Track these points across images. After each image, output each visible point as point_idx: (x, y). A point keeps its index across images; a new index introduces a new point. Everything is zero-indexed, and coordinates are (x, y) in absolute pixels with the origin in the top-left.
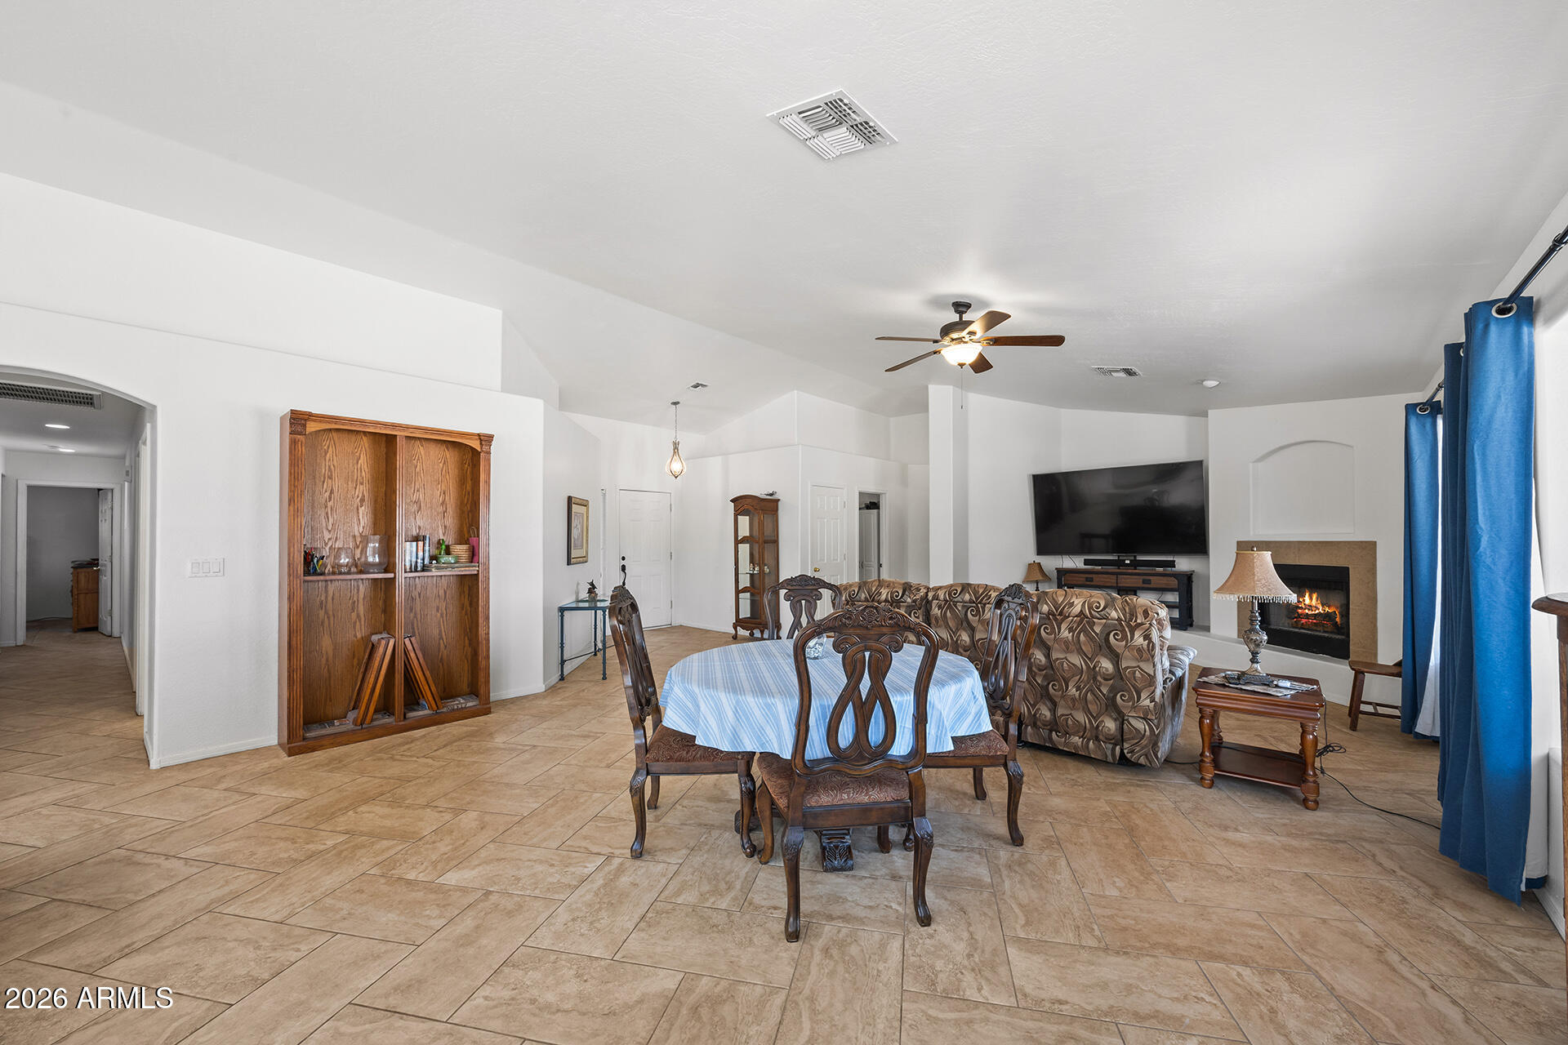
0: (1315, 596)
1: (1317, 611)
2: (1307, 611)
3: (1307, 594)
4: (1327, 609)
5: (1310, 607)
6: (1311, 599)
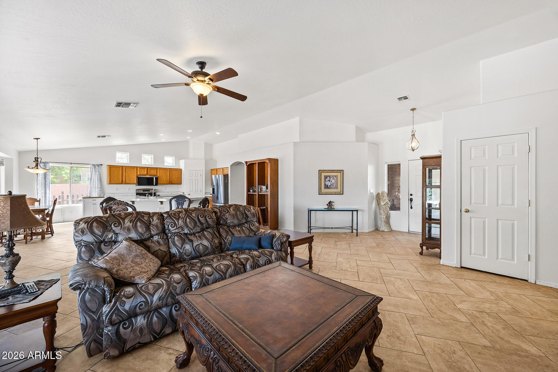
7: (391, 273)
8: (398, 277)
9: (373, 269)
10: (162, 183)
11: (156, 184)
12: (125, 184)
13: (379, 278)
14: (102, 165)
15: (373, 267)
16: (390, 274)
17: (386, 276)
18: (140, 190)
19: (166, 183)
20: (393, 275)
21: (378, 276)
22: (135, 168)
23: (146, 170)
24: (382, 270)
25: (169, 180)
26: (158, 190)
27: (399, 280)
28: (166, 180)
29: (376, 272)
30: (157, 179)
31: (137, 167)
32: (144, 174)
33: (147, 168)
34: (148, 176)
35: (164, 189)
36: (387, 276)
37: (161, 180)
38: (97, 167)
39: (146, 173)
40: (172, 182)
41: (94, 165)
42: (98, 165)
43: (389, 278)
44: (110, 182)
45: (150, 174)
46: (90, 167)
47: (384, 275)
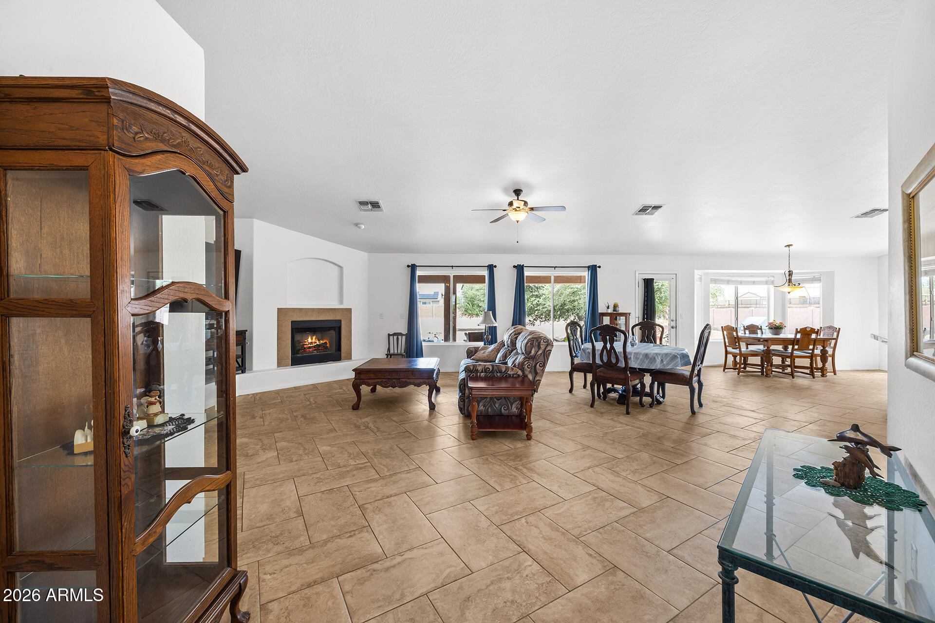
0: (314, 338)
1: (316, 344)
2: (309, 345)
3: (310, 338)
4: (322, 342)
5: (311, 343)
6: (312, 339)
7: (355, 472)
8: (344, 469)
9: (389, 470)
13: (373, 457)
15: (391, 476)
16: (357, 469)
17: (362, 464)
20: (351, 470)
21: (375, 460)
24: (373, 474)
27: (342, 464)
29: (382, 467)
36: (361, 466)
43: (358, 462)
47: (366, 465)
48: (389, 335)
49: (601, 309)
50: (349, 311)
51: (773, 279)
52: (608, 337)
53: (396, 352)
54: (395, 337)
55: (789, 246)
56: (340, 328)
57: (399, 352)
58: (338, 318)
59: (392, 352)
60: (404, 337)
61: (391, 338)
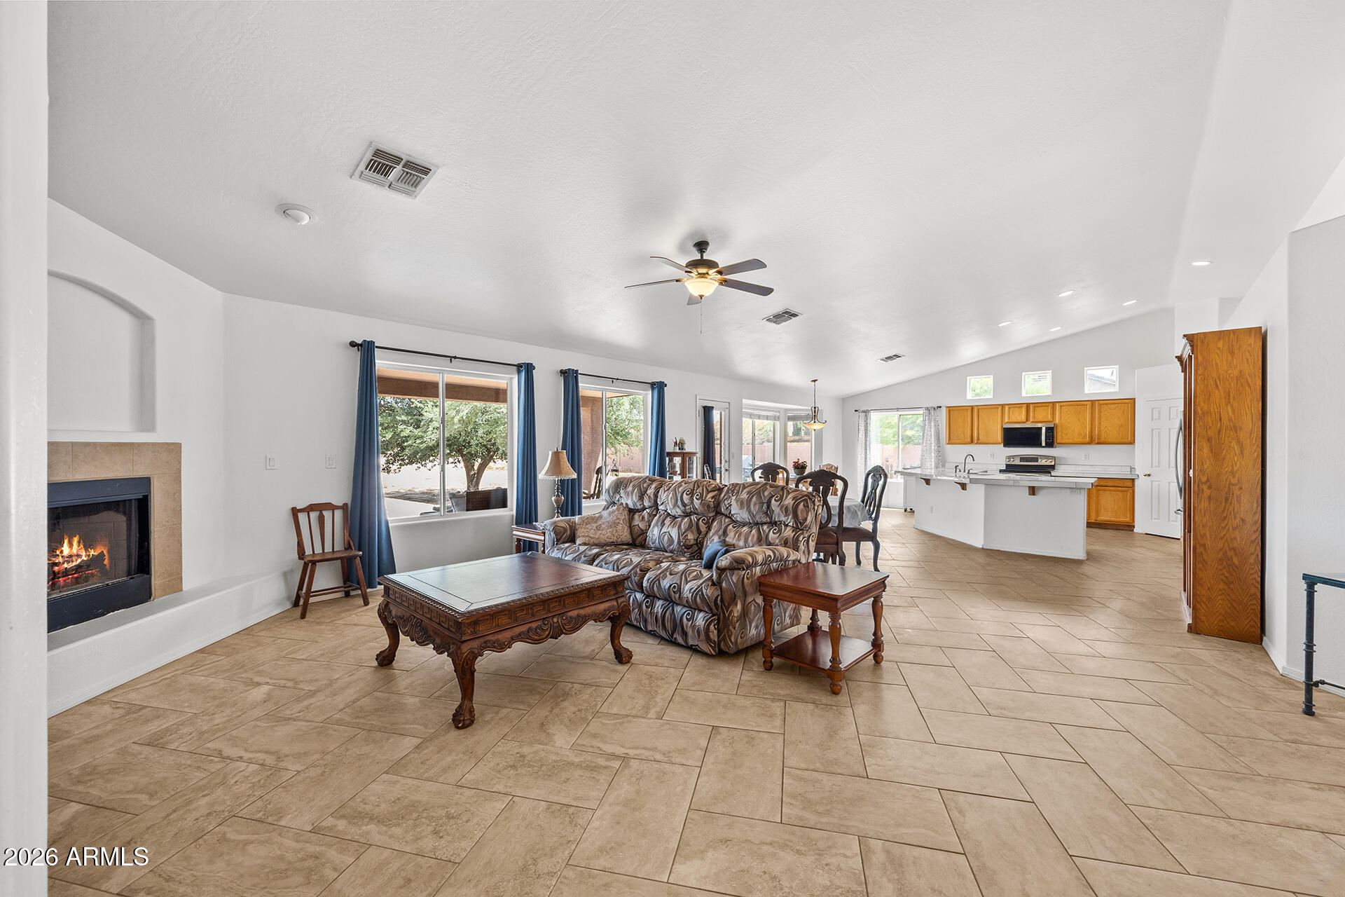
1: (79, 561)
4: (92, 552)
5: (69, 558)
6: (71, 545)
10: (1067, 441)
11: (1050, 444)
12: (977, 443)
14: (940, 407)
18: (1013, 457)
19: (1080, 440)
22: (998, 408)
23: (1024, 410)
25: (1091, 432)
26: (1064, 458)
28: (1080, 434)
30: (1050, 431)
31: (1003, 406)
32: (1018, 420)
33: (1028, 405)
34: (1028, 425)
35: (1084, 456)
37: (1066, 434)
38: (932, 412)
39: (1024, 419)
40: (1099, 438)
41: (927, 409)
42: (934, 409)
44: (950, 439)
45: (1035, 420)
46: (922, 412)
48: (295, 512)
49: (669, 447)
50: (174, 450)
51: (778, 414)
52: (821, 487)
53: (318, 550)
54: (314, 515)
55: (815, 381)
56: (143, 505)
57: (328, 549)
58: (140, 472)
59: (308, 551)
60: (338, 514)
61: (302, 517)
